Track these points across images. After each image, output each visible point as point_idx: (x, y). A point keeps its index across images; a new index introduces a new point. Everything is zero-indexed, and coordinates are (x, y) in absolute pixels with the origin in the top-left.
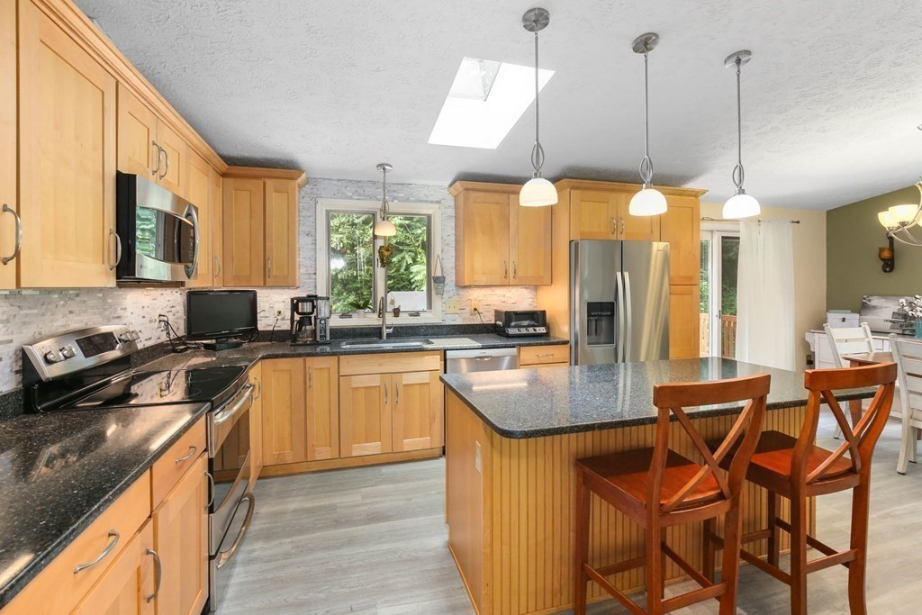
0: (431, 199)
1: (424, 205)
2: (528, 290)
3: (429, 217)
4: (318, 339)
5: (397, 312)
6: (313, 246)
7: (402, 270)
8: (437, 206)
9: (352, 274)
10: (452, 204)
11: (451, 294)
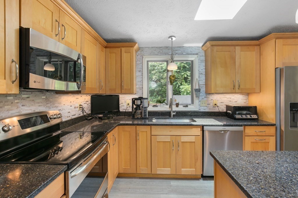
0: (193, 52)
1: (190, 56)
2: (244, 96)
3: (192, 61)
4: (143, 117)
5: (177, 105)
6: (141, 76)
7: (177, 88)
8: (196, 56)
9: (160, 89)
10: (204, 54)
11: (203, 97)
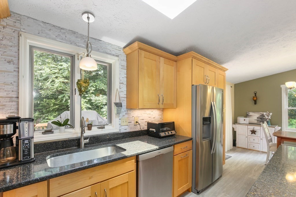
1: (109, 56)
3: (110, 65)
5: (90, 127)
6: (16, 74)
7: (63, 102)
8: (117, 58)
10: (125, 59)
11: (124, 114)
